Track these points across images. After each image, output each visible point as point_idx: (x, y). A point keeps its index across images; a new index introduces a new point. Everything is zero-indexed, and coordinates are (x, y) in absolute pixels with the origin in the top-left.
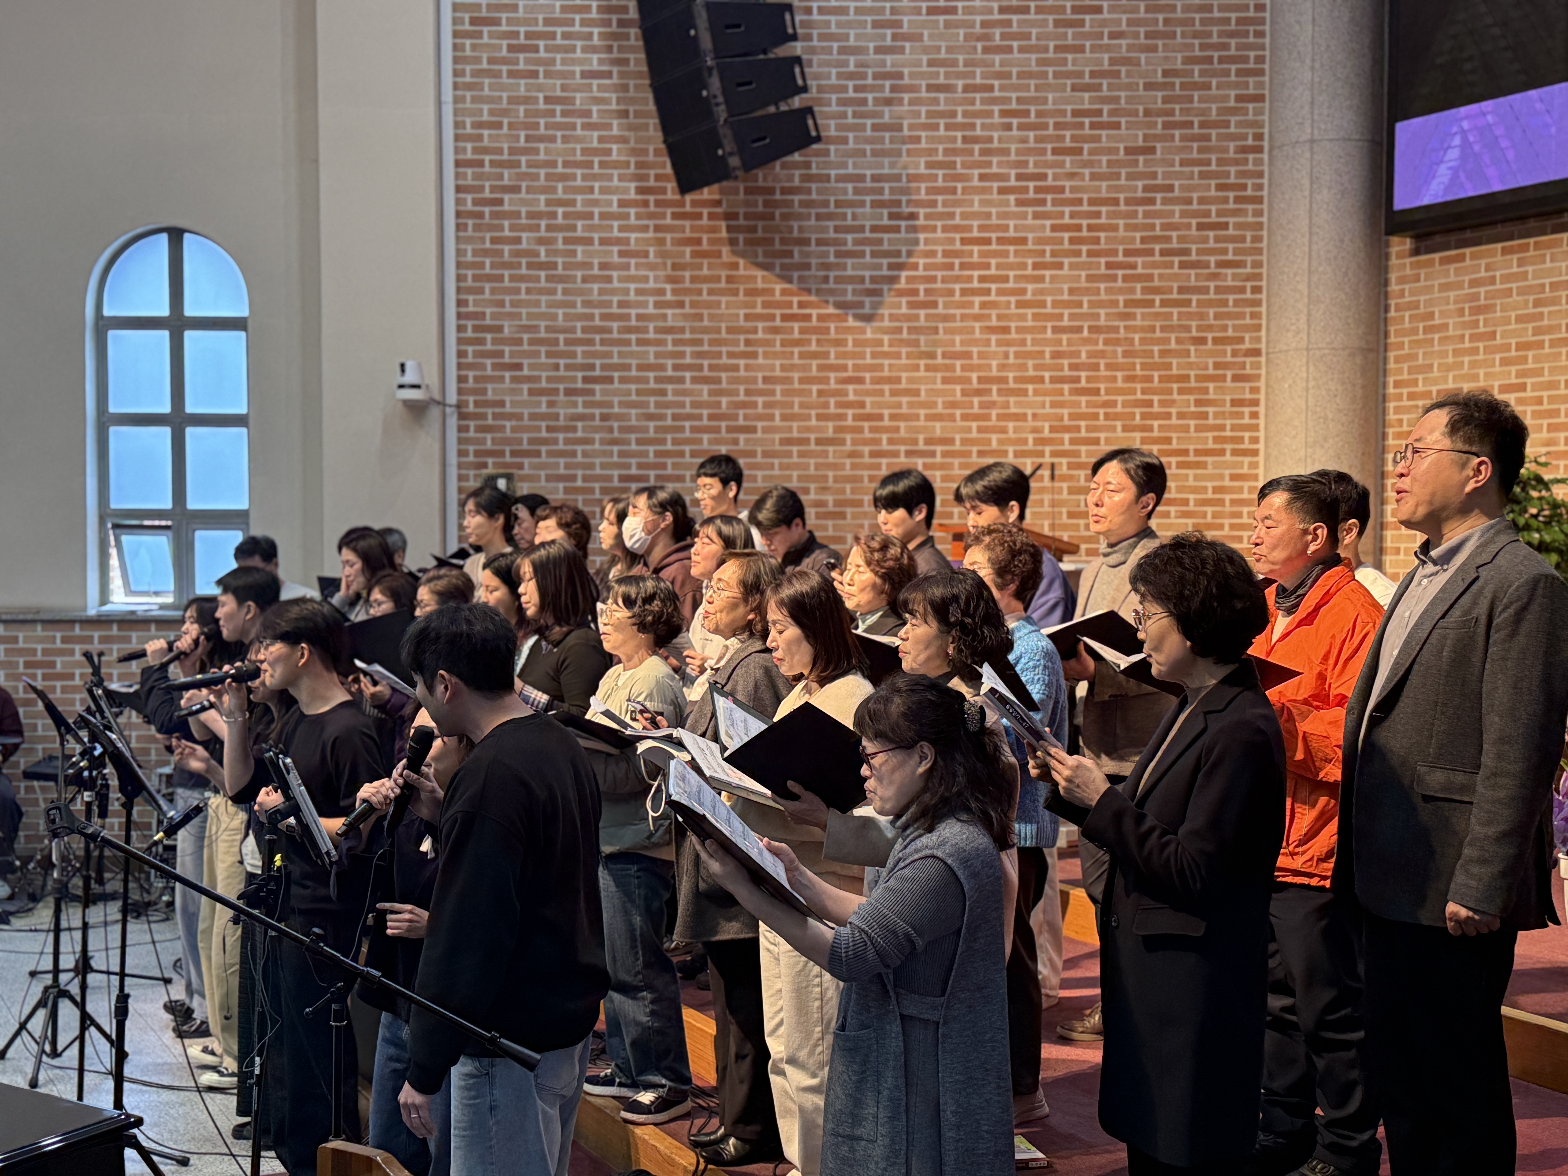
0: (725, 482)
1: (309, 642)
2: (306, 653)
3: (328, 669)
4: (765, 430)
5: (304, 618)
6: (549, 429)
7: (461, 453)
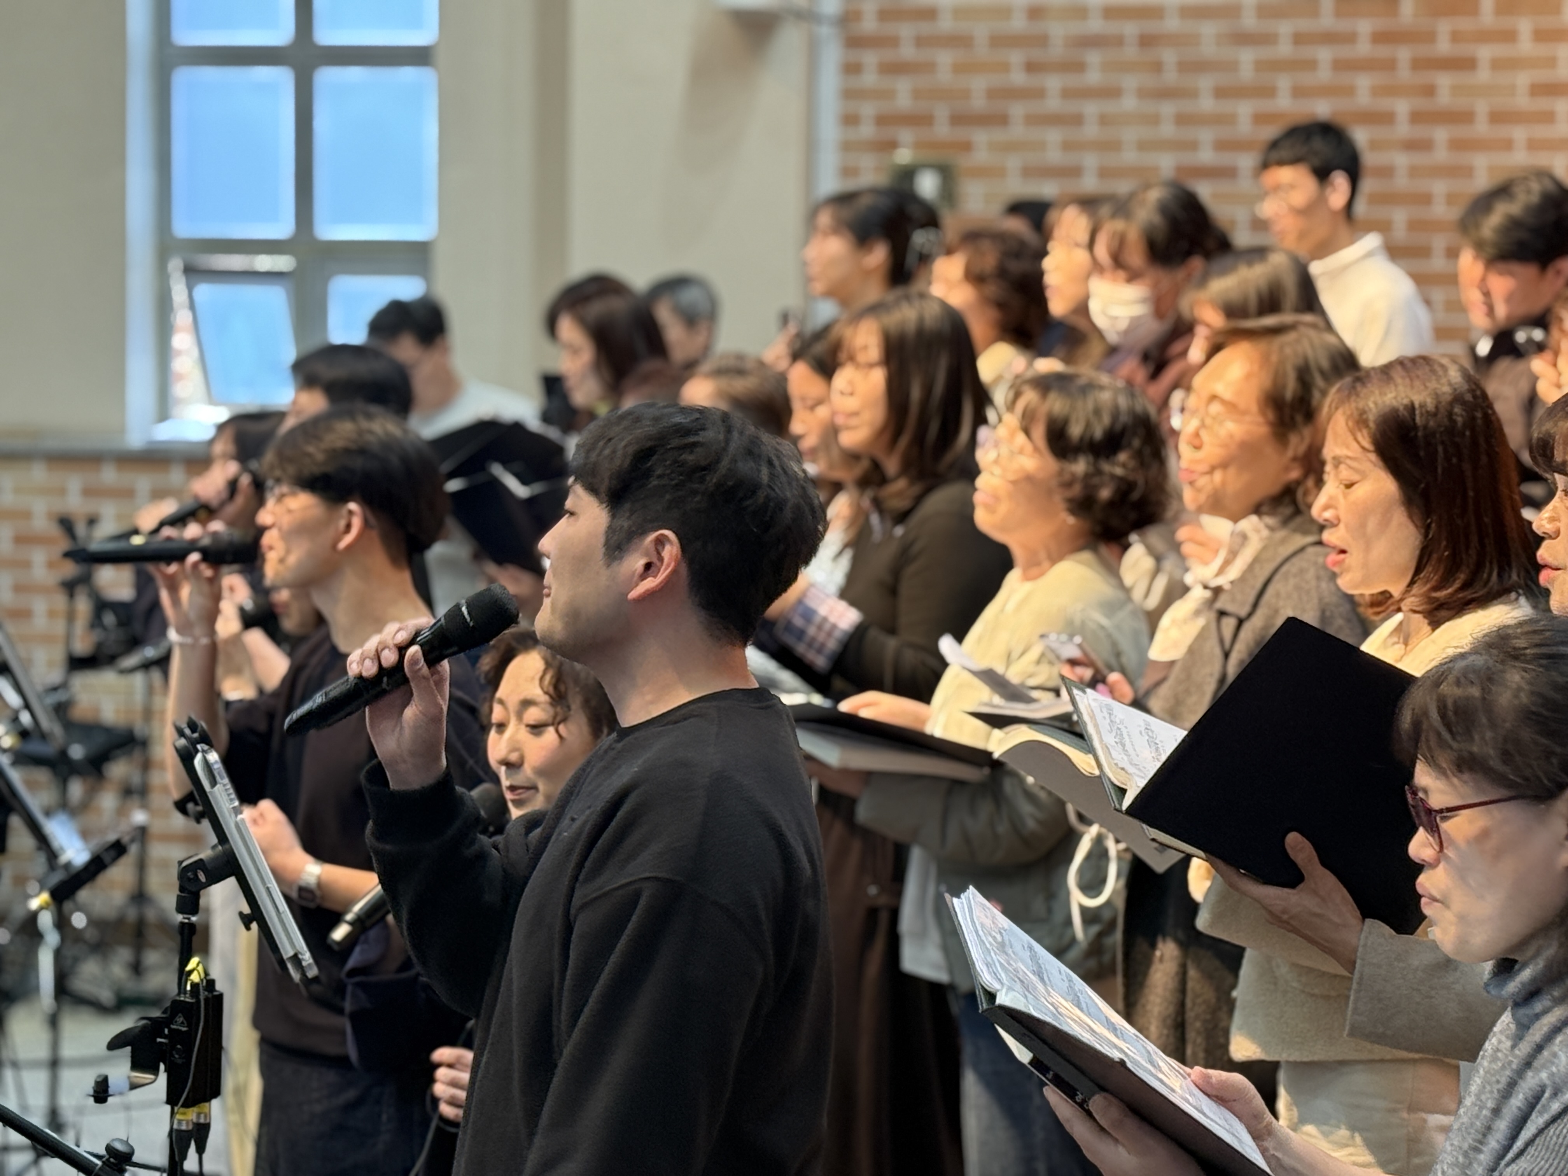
0: (1322, 174)
1: (369, 501)
2: (357, 523)
3: (395, 561)
4: (1497, 65)
5: (362, 451)
6: (1031, 67)
7: (850, 120)
